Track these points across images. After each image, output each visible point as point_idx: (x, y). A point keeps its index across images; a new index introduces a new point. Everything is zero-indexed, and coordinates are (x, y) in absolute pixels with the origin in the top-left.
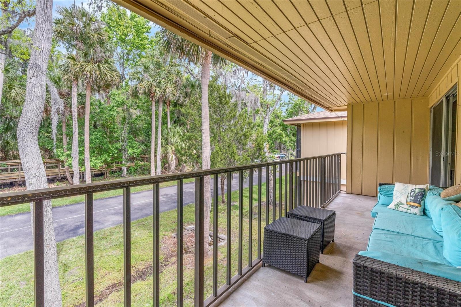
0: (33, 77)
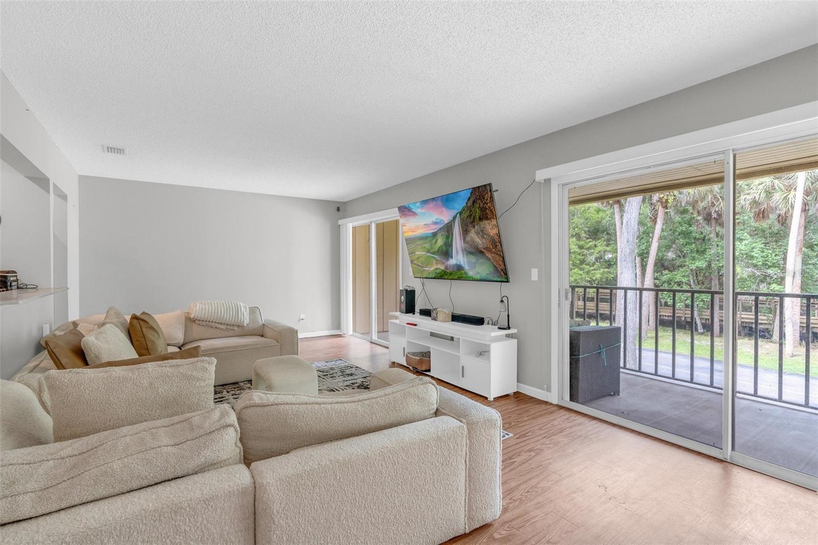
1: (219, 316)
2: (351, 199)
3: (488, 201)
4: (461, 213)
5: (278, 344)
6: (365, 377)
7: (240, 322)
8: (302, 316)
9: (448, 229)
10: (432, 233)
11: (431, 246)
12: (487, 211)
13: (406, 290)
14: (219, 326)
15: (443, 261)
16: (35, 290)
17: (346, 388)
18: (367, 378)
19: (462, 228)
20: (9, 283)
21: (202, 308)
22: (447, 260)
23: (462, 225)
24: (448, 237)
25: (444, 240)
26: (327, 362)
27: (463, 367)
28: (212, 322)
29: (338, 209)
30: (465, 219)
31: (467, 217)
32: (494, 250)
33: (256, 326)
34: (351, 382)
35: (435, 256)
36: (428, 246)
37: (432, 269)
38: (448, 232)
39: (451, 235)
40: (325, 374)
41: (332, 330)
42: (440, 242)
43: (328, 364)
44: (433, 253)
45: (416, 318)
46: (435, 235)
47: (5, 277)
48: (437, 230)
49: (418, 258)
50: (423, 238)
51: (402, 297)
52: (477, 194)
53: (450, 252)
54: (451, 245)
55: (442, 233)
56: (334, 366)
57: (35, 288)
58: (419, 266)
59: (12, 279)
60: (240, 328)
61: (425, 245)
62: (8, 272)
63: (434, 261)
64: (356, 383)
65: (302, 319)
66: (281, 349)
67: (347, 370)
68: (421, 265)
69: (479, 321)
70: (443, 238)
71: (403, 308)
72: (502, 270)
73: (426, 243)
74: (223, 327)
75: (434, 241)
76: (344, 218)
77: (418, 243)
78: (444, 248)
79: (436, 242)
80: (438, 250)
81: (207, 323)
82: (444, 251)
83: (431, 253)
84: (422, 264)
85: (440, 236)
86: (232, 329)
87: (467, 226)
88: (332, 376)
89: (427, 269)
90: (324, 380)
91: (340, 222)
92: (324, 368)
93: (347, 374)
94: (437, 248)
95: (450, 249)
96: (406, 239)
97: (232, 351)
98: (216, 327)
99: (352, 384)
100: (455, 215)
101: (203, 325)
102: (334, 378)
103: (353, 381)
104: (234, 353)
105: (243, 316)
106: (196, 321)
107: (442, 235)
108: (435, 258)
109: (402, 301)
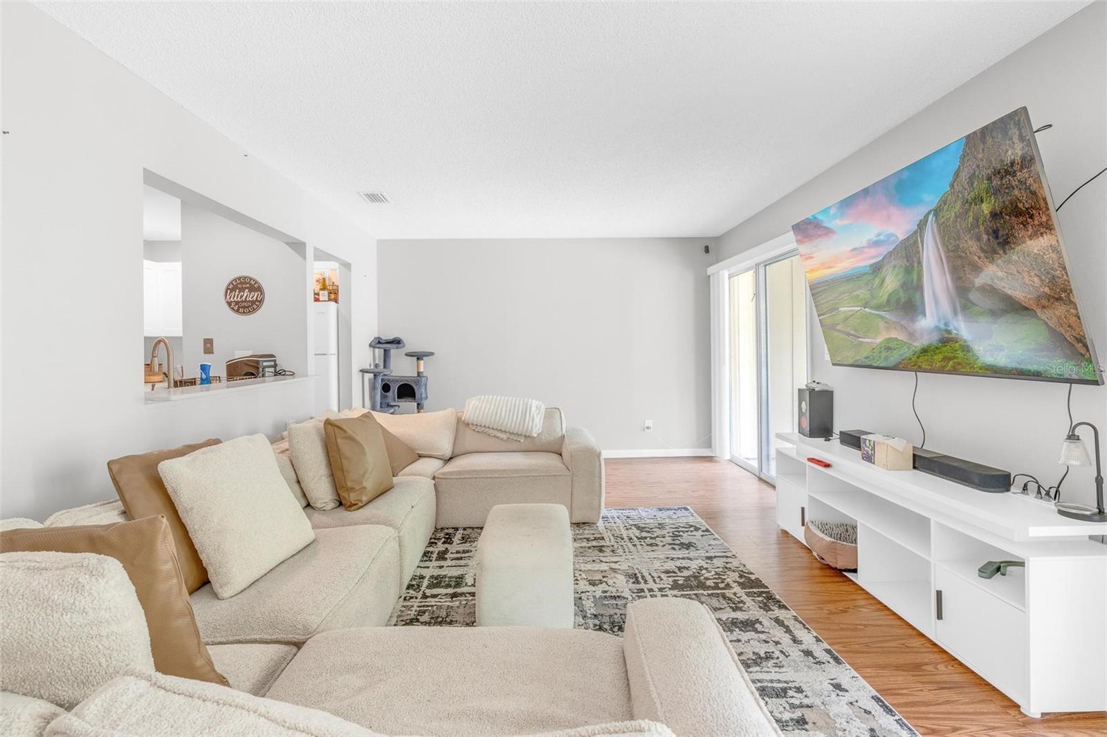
1: (498, 419)
2: (727, 230)
4: (937, 212)
5: (567, 473)
6: (710, 558)
7: (527, 430)
8: (649, 423)
9: (909, 252)
10: (871, 266)
11: (872, 295)
13: (812, 391)
14: (499, 434)
15: (904, 322)
16: (291, 377)
17: (663, 576)
18: (715, 561)
19: (944, 244)
20: (261, 370)
21: (477, 407)
22: (913, 320)
23: (943, 238)
24: (908, 270)
25: (900, 276)
26: (660, 510)
27: (939, 594)
28: (489, 427)
29: (707, 250)
30: (950, 222)
31: (956, 217)
33: (552, 438)
34: (678, 563)
35: (883, 313)
36: (863, 293)
37: (879, 340)
38: (908, 258)
39: (916, 265)
40: (644, 534)
41: (698, 448)
42: (891, 282)
43: (660, 514)
44: (878, 308)
45: (831, 450)
46: (877, 268)
47: (257, 362)
48: (880, 259)
49: (846, 319)
50: (851, 278)
51: (803, 404)
52: (980, 156)
53: (918, 303)
54: (919, 288)
55: (892, 264)
56: (667, 521)
57: (293, 374)
58: (848, 334)
59: (265, 364)
60: (529, 439)
61: (856, 293)
62: (262, 356)
63: (882, 324)
64: (687, 568)
65: (648, 428)
66: (572, 481)
67: (685, 535)
68: (852, 332)
69: (999, 481)
70: (897, 275)
71: (804, 427)
73: (859, 288)
74: (504, 436)
75: (877, 281)
76: (717, 262)
77: (843, 289)
78: (901, 294)
79: (883, 281)
80: (888, 301)
81: (483, 429)
82: (903, 300)
83: (871, 308)
84: (855, 330)
85: (890, 269)
86: (516, 440)
87: (959, 238)
88: (653, 541)
89: (866, 340)
90: (632, 548)
91: (710, 270)
92: (648, 521)
93: (682, 544)
94: (885, 297)
95: (918, 296)
96: (810, 286)
97: (496, 478)
98: (495, 436)
99: (680, 569)
100: (922, 217)
101: (478, 432)
102: (655, 548)
103: (684, 563)
104: (498, 480)
105: (533, 421)
106: (471, 426)
107: (895, 266)
108: (882, 317)
109: (804, 410)
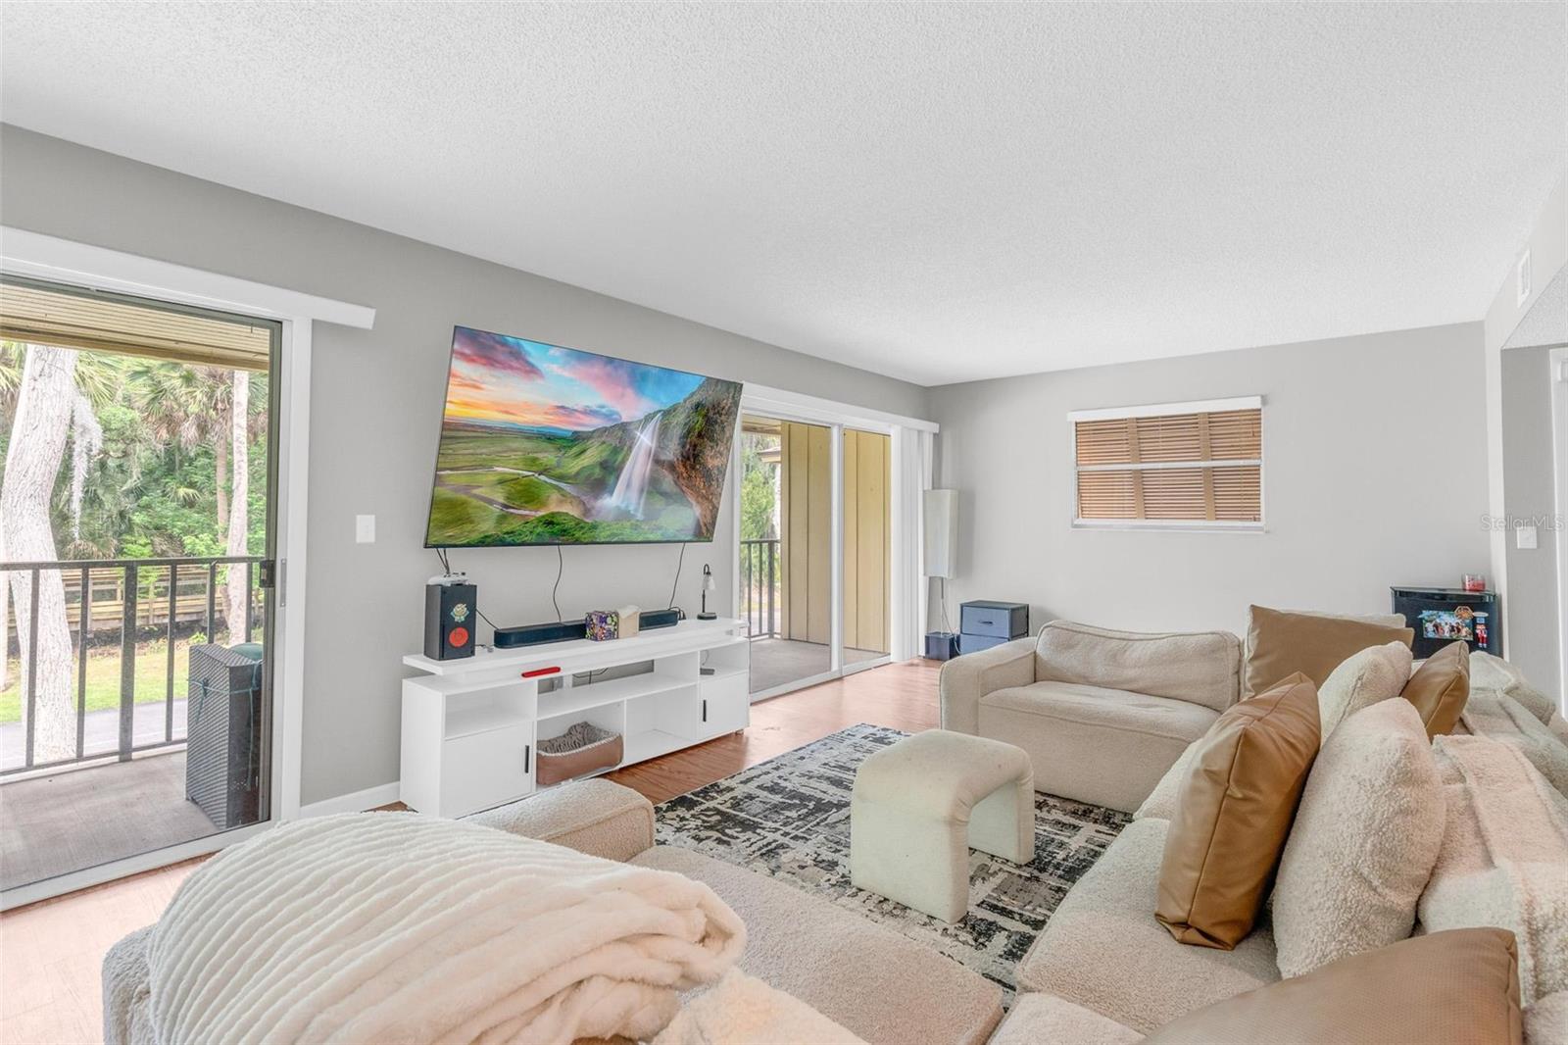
0: (40, 375)
3: (724, 412)
4: (666, 413)
10: (574, 432)
11: (557, 464)
12: (717, 427)
15: (584, 498)
22: (596, 496)
23: (660, 436)
24: (614, 452)
25: (604, 454)
32: (704, 491)
35: (563, 485)
36: (546, 458)
37: (542, 513)
38: (621, 440)
39: (626, 448)
42: (591, 456)
44: (560, 478)
46: (580, 437)
48: (591, 430)
53: (610, 482)
54: (617, 471)
55: (603, 439)
58: (492, 503)
61: (535, 455)
63: (556, 496)
68: (501, 501)
70: (602, 451)
72: (705, 525)
73: (544, 451)
75: (574, 450)
77: (515, 445)
78: (596, 470)
79: (581, 454)
80: (577, 474)
82: (594, 477)
83: (550, 476)
85: (596, 445)
89: (521, 512)
94: (576, 470)
95: (612, 477)
100: (652, 412)
107: (603, 442)
108: (560, 489)
